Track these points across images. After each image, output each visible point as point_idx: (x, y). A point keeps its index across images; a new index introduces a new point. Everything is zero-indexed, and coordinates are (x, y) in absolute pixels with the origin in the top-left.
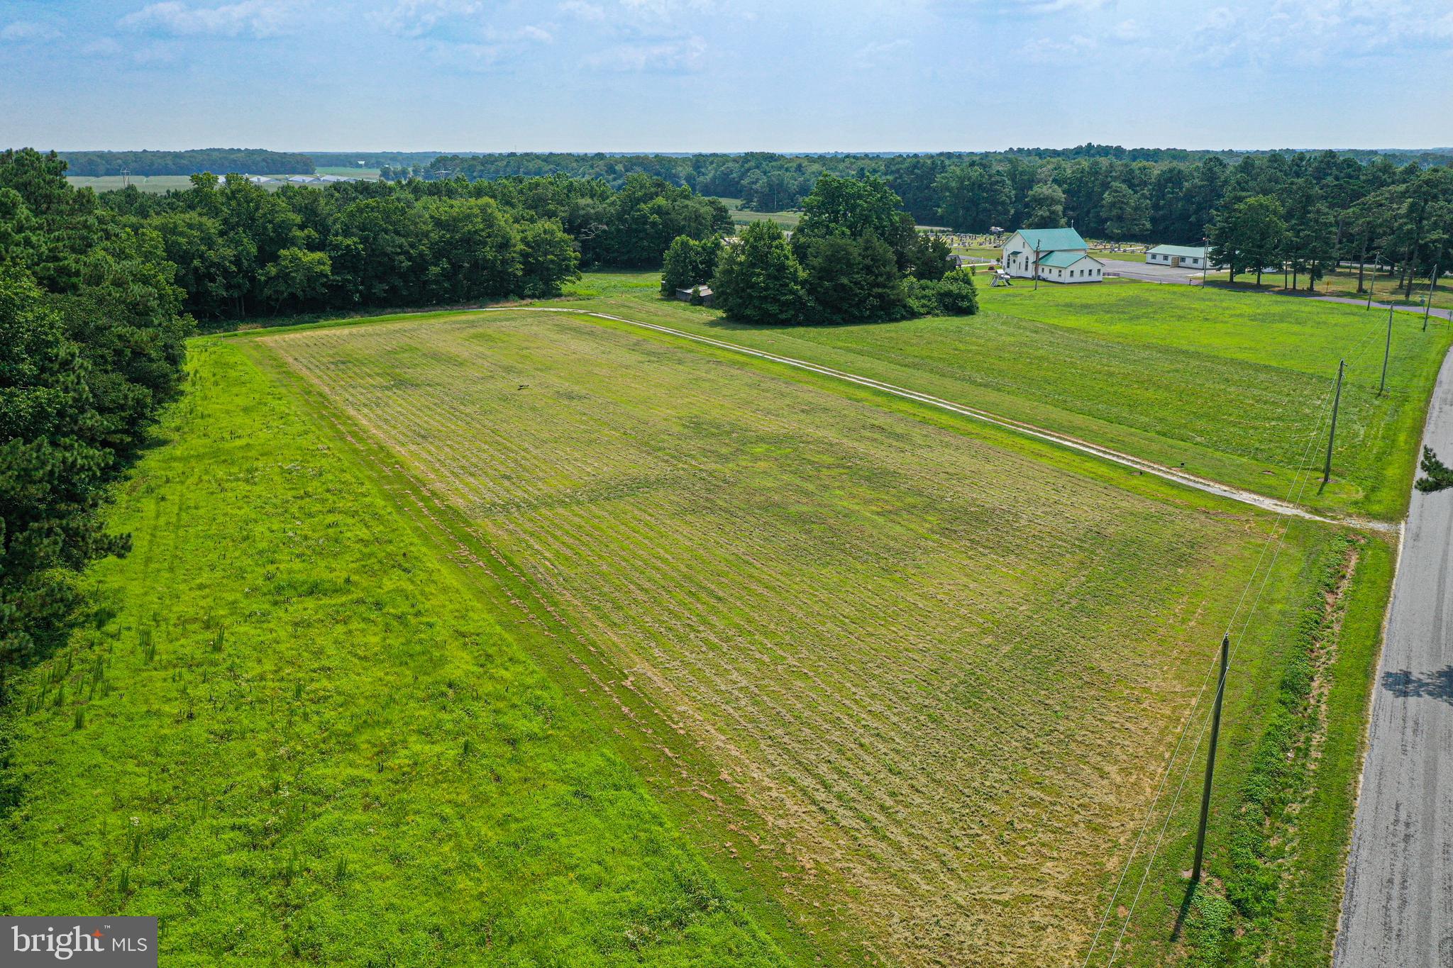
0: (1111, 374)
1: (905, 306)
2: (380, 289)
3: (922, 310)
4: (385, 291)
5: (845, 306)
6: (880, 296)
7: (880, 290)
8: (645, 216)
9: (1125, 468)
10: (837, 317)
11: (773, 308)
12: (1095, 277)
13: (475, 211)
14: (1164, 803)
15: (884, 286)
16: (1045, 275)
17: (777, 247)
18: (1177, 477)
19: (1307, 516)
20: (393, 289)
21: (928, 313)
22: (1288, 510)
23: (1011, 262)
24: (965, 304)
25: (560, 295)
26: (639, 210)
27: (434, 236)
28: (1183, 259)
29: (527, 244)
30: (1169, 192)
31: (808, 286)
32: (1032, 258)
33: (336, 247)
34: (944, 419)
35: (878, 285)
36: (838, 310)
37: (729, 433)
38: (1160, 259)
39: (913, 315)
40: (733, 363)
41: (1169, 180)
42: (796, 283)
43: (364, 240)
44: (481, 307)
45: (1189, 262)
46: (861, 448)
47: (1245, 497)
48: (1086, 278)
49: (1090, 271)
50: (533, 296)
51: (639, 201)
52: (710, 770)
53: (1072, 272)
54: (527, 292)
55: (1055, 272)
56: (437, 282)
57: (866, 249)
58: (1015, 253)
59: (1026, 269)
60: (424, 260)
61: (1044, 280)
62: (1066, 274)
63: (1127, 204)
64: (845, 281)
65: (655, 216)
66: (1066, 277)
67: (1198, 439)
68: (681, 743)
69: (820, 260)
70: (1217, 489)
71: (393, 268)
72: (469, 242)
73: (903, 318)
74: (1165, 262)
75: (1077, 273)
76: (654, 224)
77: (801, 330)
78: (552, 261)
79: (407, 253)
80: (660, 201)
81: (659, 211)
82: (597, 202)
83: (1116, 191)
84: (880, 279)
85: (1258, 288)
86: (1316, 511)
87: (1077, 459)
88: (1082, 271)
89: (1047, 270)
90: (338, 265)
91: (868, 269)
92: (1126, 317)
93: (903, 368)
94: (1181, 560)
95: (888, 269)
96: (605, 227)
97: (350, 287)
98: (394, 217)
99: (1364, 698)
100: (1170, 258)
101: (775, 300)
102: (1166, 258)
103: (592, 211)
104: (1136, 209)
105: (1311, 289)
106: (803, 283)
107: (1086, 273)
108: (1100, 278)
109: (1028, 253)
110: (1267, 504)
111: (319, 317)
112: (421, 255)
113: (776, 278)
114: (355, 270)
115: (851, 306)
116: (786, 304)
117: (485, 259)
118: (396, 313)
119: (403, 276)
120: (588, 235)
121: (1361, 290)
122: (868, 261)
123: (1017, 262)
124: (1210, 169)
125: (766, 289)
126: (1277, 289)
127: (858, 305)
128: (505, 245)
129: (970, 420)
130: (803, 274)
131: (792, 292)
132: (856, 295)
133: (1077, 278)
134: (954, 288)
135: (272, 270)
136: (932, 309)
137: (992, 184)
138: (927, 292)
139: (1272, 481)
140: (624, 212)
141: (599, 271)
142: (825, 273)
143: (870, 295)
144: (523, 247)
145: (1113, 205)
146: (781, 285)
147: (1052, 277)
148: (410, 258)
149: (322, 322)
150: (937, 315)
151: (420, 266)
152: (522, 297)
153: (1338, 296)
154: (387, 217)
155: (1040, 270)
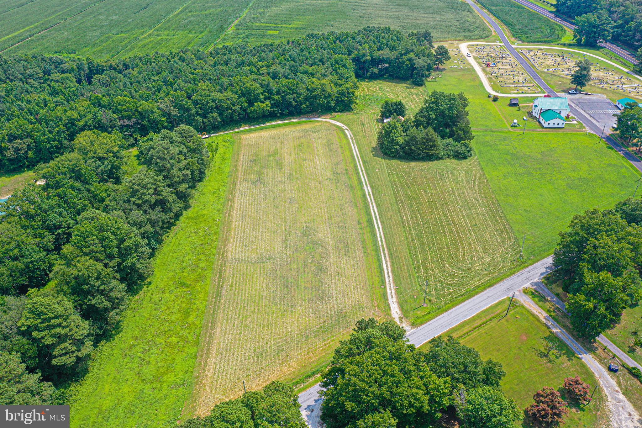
1: (437, 156)
2: (286, 112)
3: (445, 156)
4: (288, 112)
5: (413, 155)
7: (427, 151)
8: (404, 61)
10: (410, 158)
12: (560, 126)
13: (319, 86)
18: (391, 291)
19: (396, 319)
20: (291, 111)
21: (447, 158)
22: (396, 315)
25: (348, 110)
26: (402, 59)
27: (305, 94)
29: (339, 94)
31: (402, 146)
32: (540, 111)
33: (273, 100)
34: (369, 242)
37: (308, 235)
39: (440, 158)
40: (351, 187)
42: (397, 145)
43: (282, 97)
44: (318, 117)
46: (333, 252)
47: (394, 306)
48: (556, 126)
49: (559, 123)
50: (339, 111)
51: (403, 55)
53: (549, 123)
54: (337, 110)
55: (544, 121)
56: (303, 110)
57: (426, 135)
58: (536, 106)
59: (538, 114)
60: (301, 102)
61: (539, 123)
64: (413, 148)
65: (408, 61)
66: (546, 125)
70: (392, 300)
71: (291, 105)
73: (435, 160)
75: (551, 124)
76: (407, 65)
77: (395, 162)
79: (296, 100)
80: (412, 55)
81: (410, 60)
84: (428, 147)
86: (401, 318)
89: (542, 119)
90: (272, 106)
91: (424, 143)
95: (432, 143)
97: (276, 112)
103: (385, 57)
106: (400, 145)
107: (556, 124)
108: (563, 126)
110: (395, 311)
111: (266, 121)
114: (278, 106)
115: (416, 156)
118: (291, 119)
119: (294, 107)
120: (381, 67)
122: (425, 140)
123: (535, 110)
127: (418, 155)
128: (329, 96)
129: (374, 245)
132: (417, 152)
135: (252, 108)
136: (450, 156)
138: (451, 148)
139: (410, 300)
140: (397, 59)
141: (386, 79)
143: (422, 152)
144: (337, 95)
148: (296, 102)
149: (267, 124)
150: (450, 159)
152: (335, 112)
154: (290, 89)
155: (540, 118)
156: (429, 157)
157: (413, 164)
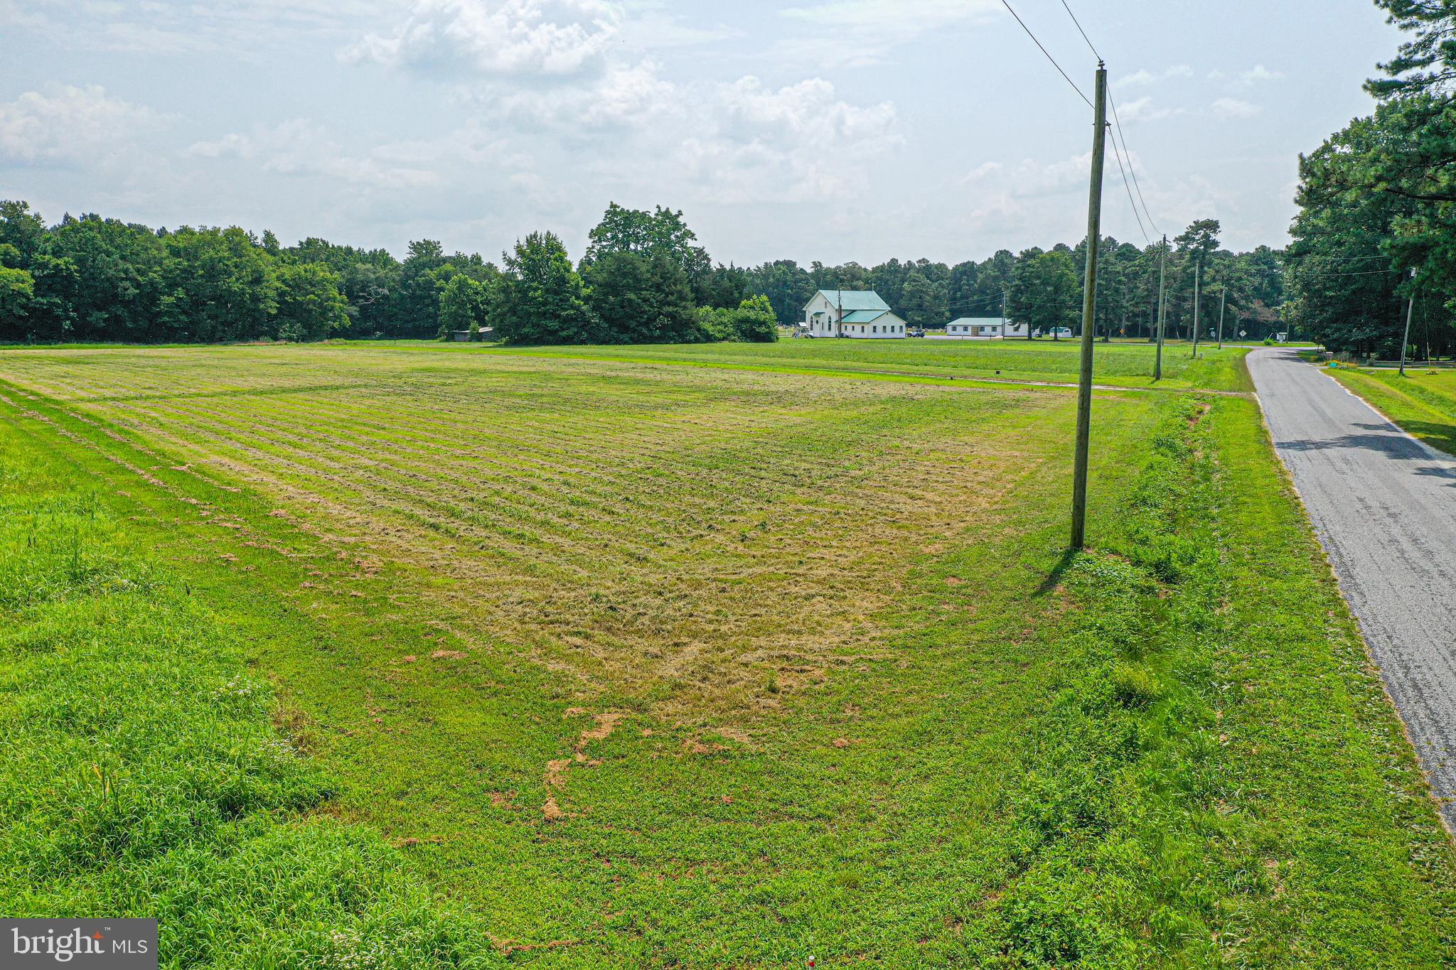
1: (699, 330)
2: (98, 317)
3: (718, 335)
4: (105, 320)
5: (633, 324)
6: (671, 316)
7: (671, 309)
8: (431, 282)
9: (934, 378)
10: (626, 337)
11: (553, 324)
12: (897, 334)
15: (676, 305)
16: (849, 332)
17: (556, 259)
18: (994, 380)
20: (117, 319)
21: (724, 339)
23: (814, 323)
24: (763, 329)
26: (424, 275)
27: (170, 263)
28: (982, 328)
29: (284, 282)
30: (964, 284)
31: (591, 303)
32: (835, 318)
33: (42, 266)
35: (669, 304)
36: (624, 329)
38: (960, 330)
39: (709, 338)
41: (964, 273)
42: (578, 298)
43: (79, 261)
45: (987, 331)
48: (889, 334)
49: (893, 327)
50: (290, 339)
51: (424, 266)
53: (875, 327)
54: (282, 333)
55: (858, 328)
56: (169, 314)
57: (655, 266)
58: (818, 314)
59: (830, 329)
60: (156, 289)
61: (847, 337)
62: (869, 329)
63: (926, 293)
64: (632, 296)
65: (442, 281)
66: (869, 333)
69: (605, 275)
71: (115, 296)
72: (212, 272)
73: (697, 341)
74: (965, 333)
75: (879, 329)
76: (441, 290)
77: (585, 348)
78: (314, 302)
79: (133, 280)
81: (446, 277)
82: (378, 268)
83: (915, 281)
84: (671, 298)
85: (1057, 341)
88: (885, 327)
89: (850, 327)
91: (658, 287)
95: (679, 287)
96: (386, 291)
97: (59, 312)
98: (118, 241)
100: (970, 329)
101: (556, 316)
102: (966, 329)
103: (372, 276)
104: (936, 297)
106: (587, 299)
107: (888, 329)
108: (903, 335)
109: (831, 313)
112: (152, 283)
113: (556, 293)
114: (65, 293)
115: (640, 324)
116: (568, 320)
117: (229, 290)
119: (126, 304)
120: (367, 300)
122: (657, 279)
123: (820, 323)
124: (1002, 261)
125: (545, 304)
127: (646, 324)
128: (257, 280)
130: (585, 289)
132: (644, 312)
133: (880, 334)
134: (752, 315)
136: (729, 335)
137: (796, 282)
138: (724, 319)
140: (408, 277)
141: (380, 338)
142: (610, 288)
143: (660, 314)
144: (278, 284)
145: (912, 294)
146: (561, 300)
147: (855, 334)
150: (734, 341)
151: (150, 294)
152: (276, 339)
154: (109, 239)
155: (843, 328)
156: (684, 334)
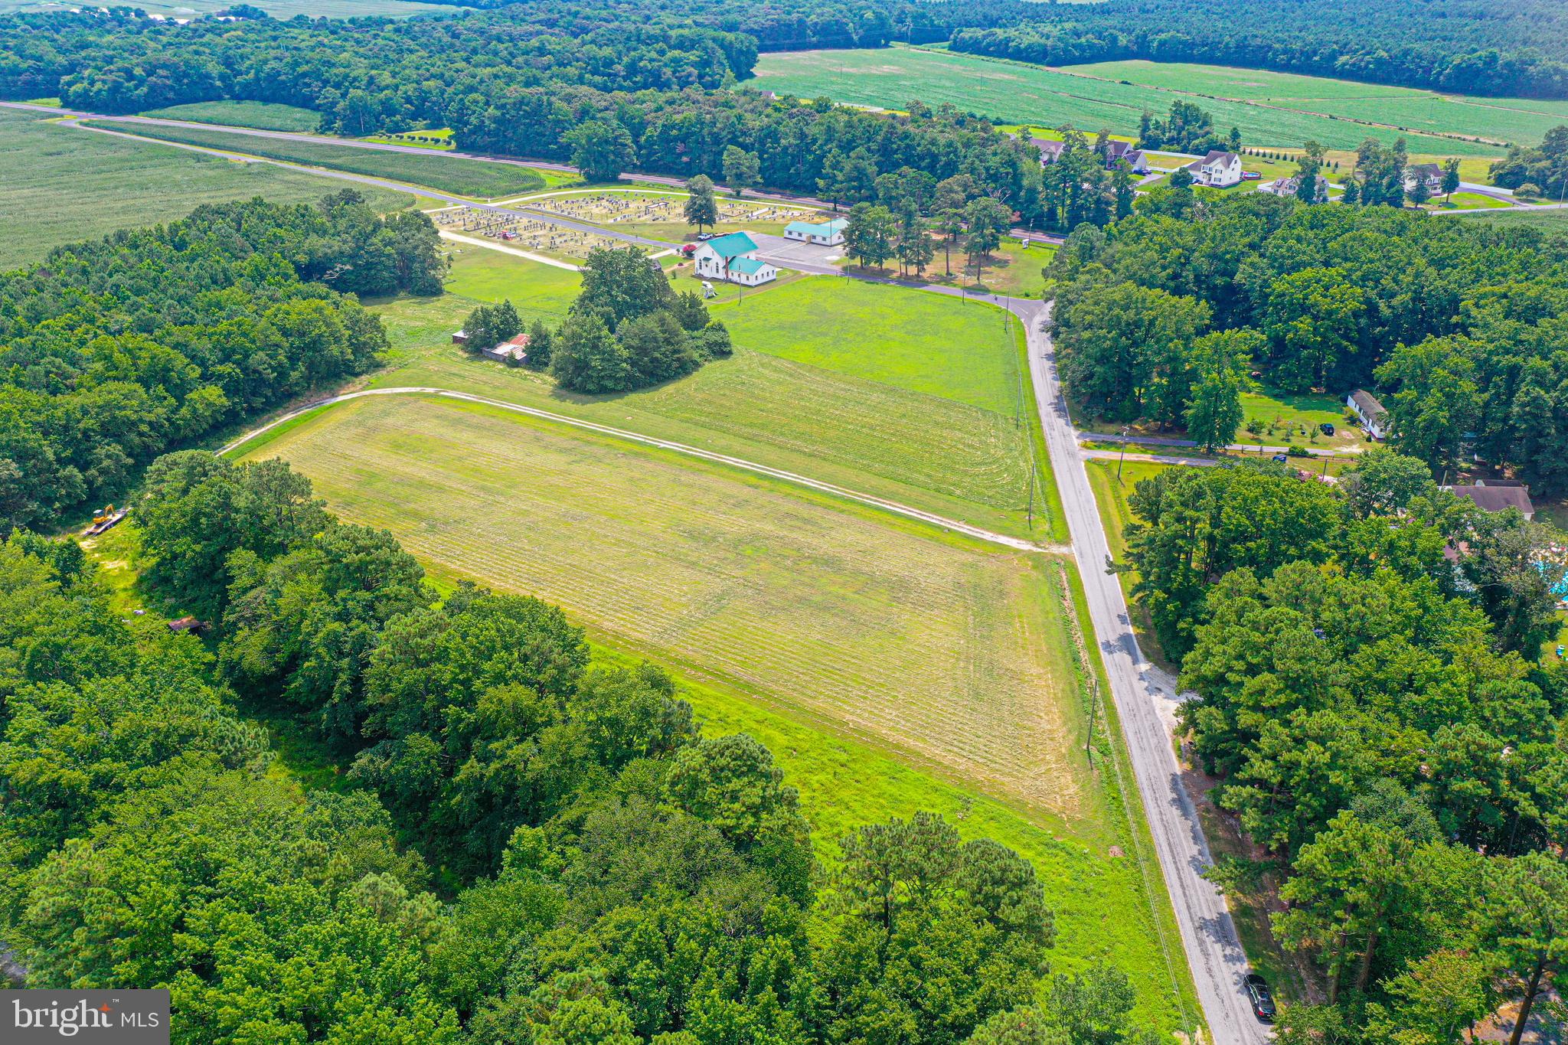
0: (872, 428)
1: (691, 360)
2: (258, 402)
3: (701, 360)
4: (261, 402)
6: (678, 359)
7: (678, 355)
8: (378, 249)
9: (939, 527)
12: (771, 277)
13: (316, 315)
14: (1065, 723)
15: (680, 351)
16: (735, 278)
18: (965, 529)
19: (1035, 549)
20: (266, 398)
21: (705, 361)
22: (1025, 546)
23: (703, 265)
25: (378, 366)
26: (372, 244)
27: (286, 344)
28: (815, 237)
31: (631, 362)
32: (722, 264)
33: (220, 377)
34: (818, 498)
35: (677, 352)
36: (655, 376)
37: (714, 539)
38: (795, 236)
39: (697, 365)
40: (637, 454)
42: (623, 362)
44: (334, 396)
45: (819, 240)
46: (799, 536)
47: (1002, 540)
48: (766, 279)
49: (768, 273)
50: (362, 373)
51: (369, 235)
52: (919, 755)
53: (757, 277)
55: (743, 276)
56: (297, 384)
58: (707, 259)
59: (718, 272)
60: (285, 368)
61: (736, 283)
62: (752, 278)
63: (743, 164)
64: (656, 354)
65: (387, 247)
66: (752, 282)
67: (958, 492)
68: (898, 747)
70: (988, 536)
71: (264, 382)
72: (317, 343)
73: (693, 370)
74: (800, 238)
75: (760, 277)
76: (389, 255)
77: (633, 397)
81: (390, 242)
82: (331, 241)
85: (883, 276)
86: (1036, 545)
87: (909, 523)
89: (736, 275)
90: (228, 393)
91: (667, 341)
92: (828, 340)
93: (750, 442)
94: (1002, 594)
96: (346, 266)
97: (239, 408)
99: (1099, 658)
100: (804, 235)
102: (800, 234)
103: (329, 251)
105: (918, 276)
106: (628, 361)
107: (765, 275)
108: (774, 276)
109: (717, 259)
110: (1013, 543)
113: (609, 361)
114: (236, 392)
115: (663, 372)
116: (619, 379)
117: (332, 356)
118: (272, 418)
119: (271, 386)
120: (332, 275)
121: (948, 274)
122: (666, 335)
123: (709, 267)
126: (895, 275)
127: (667, 370)
129: (835, 497)
130: (625, 353)
131: (623, 370)
132: (665, 362)
134: (714, 337)
135: (186, 411)
136: (707, 357)
138: (700, 343)
139: (1007, 524)
140: (359, 248)
142: (642, 351)
144: (346, 332)
145: (732, 166)
146: (613, 365)
147: (743, 280)
148: (274, 370)
150: (711, 361)
151: (282, 374)
152: (357, 376)
153: (938, 283)
155: (730, 274)
156: (685, 368)
157: (670, 388)
